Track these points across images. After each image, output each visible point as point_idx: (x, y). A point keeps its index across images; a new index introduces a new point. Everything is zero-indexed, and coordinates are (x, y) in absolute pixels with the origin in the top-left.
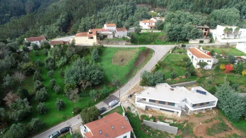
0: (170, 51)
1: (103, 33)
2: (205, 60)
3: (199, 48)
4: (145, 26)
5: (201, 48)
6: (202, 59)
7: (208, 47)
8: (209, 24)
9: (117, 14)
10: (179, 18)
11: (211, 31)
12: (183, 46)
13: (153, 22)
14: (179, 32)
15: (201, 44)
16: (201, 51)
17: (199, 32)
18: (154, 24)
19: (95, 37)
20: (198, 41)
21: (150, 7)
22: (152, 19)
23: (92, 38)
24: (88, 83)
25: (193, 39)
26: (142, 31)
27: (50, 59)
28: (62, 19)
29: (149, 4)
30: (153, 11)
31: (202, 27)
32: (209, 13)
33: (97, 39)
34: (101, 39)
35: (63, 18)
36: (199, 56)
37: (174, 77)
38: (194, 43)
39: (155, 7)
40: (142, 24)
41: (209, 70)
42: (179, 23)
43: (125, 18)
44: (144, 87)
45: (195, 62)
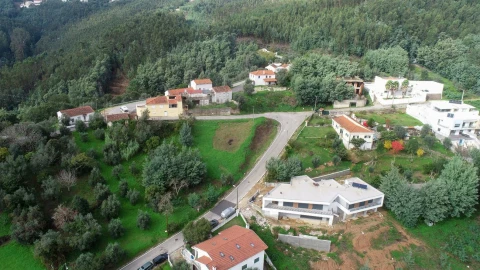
0: (304, 123)
1: (193, 96)
2: (362, 136)
3: (350, 116)
4: (258, 80)
5: (353, 115)
6: (356, 134)
7: (364, 113)
8: (362, 75)
10: (314, 66)
11: (367, 86)
12: (325, 113)
13: (271, 73)
14: (317, 91)
15: (353, 109)
16: (353, 121)
17: (349, 89)
18: (273, 77)
19: (180, 104)
20: (346, 104)
21: (259, 41)
22: (269, 67)
23: (174, 106)
25: (340, 101)
26: (257, 90)
27: (111, 146)
28: (99, 67)
29: (258, 37)
30: (265, 50)
31: (351, 80)
32: (361, 55)
33: (184, 107)
34: (190, 107)
35: (101, 65)
36: (351, 129)
37: (316, 165)
38: (341, 107)
39: (269, 42)
40: (253, 77)
41: (369, 151)
42: (316, 74)
44: (273, 184)
45: (346, 139)
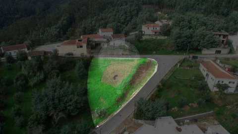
0: (177, 65)
1: (96, 40)
2: (226, 81)
3: (215, 61)
4: (148, 31)
5: (218, 61)
6: (221, 80)
7: (228, 59)
8: (227, 30)
9: (120, 16)
10: (189, 22)
11: (231, 38)
12: (194, 57)
13: (158, 26)
14: (190, 40)
15: (218, 56)
16: (218, 66)
17: (216, 40)
18: (158, 29)
19: (85, 45)
20: (213, 51)
21: (157, 7)
22: (158, 22)
23: (81, 47)
24: (61, 114)
25: (208, 49)
26: (144, 38)
29: (156, 5)
30: (160, 13)
31: (218, 33)
32: (226, 15)
33: (88, 48)
34: (92, 48)
35: (64, 20)
36: (217, 74)
38: (208, 54)
39: (163, 8)
40: (144, 28)
41: (231, 94)
42: (190, 28)
43: (128, 21)
45: (212, 82)
